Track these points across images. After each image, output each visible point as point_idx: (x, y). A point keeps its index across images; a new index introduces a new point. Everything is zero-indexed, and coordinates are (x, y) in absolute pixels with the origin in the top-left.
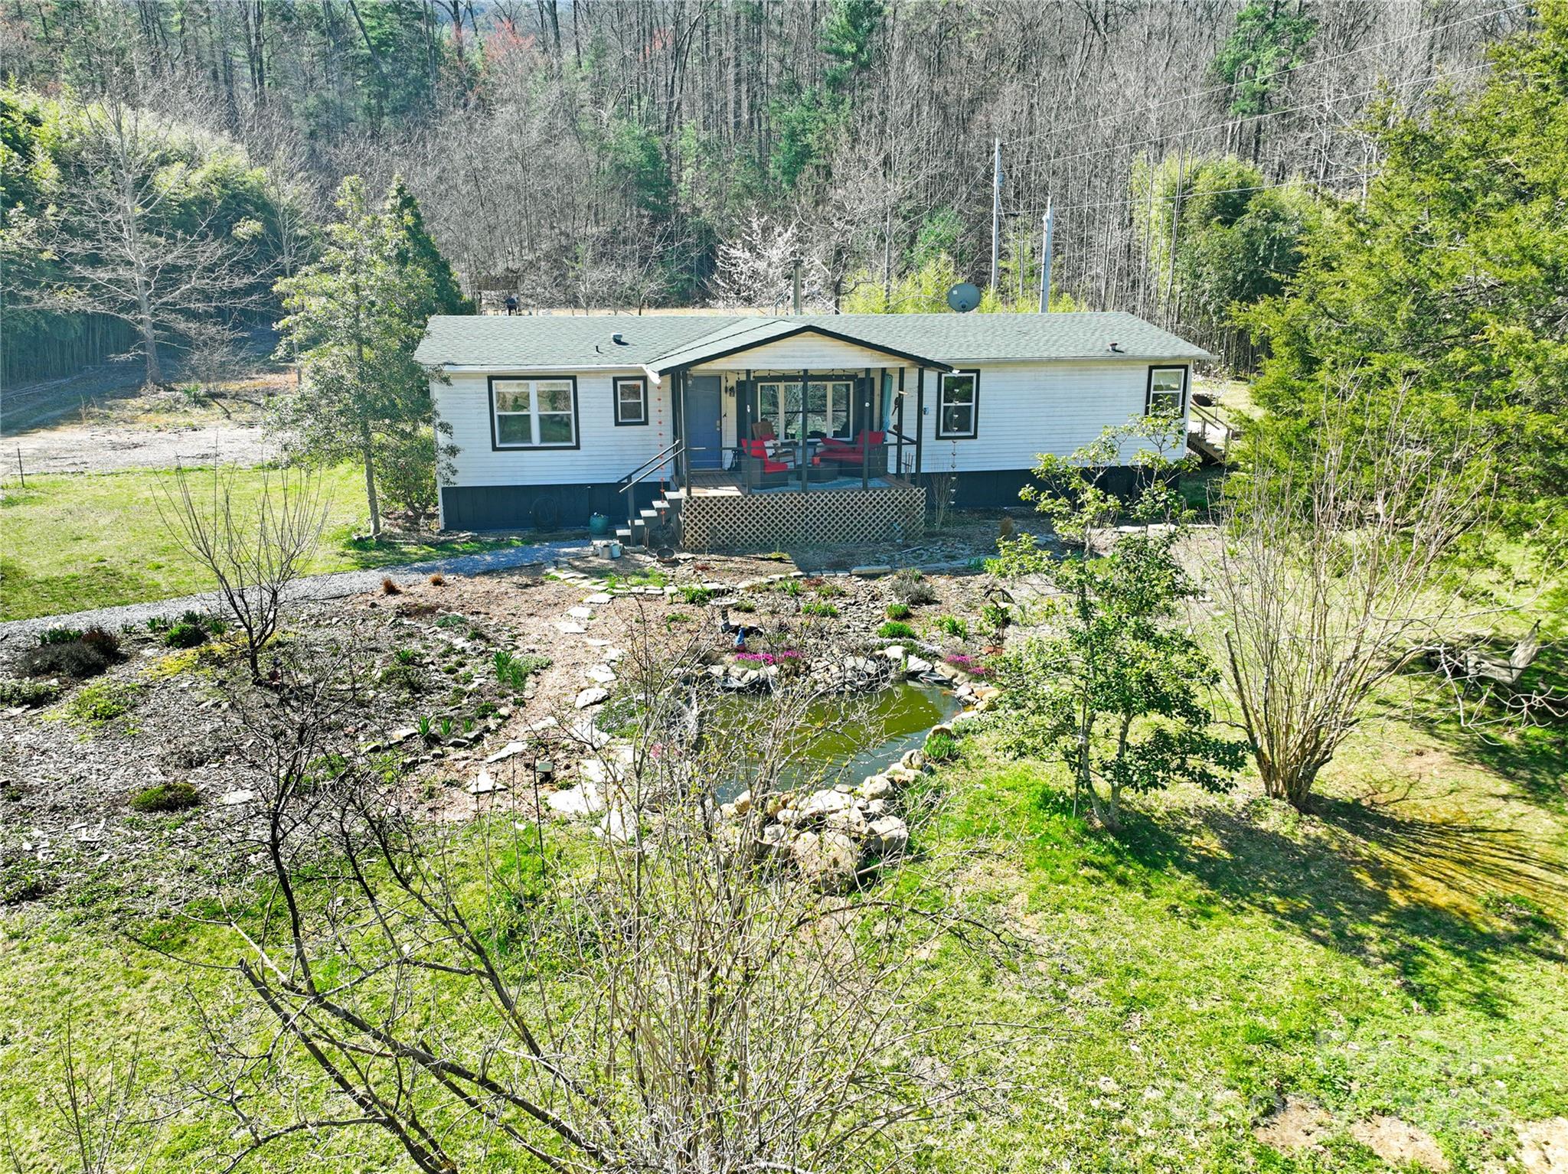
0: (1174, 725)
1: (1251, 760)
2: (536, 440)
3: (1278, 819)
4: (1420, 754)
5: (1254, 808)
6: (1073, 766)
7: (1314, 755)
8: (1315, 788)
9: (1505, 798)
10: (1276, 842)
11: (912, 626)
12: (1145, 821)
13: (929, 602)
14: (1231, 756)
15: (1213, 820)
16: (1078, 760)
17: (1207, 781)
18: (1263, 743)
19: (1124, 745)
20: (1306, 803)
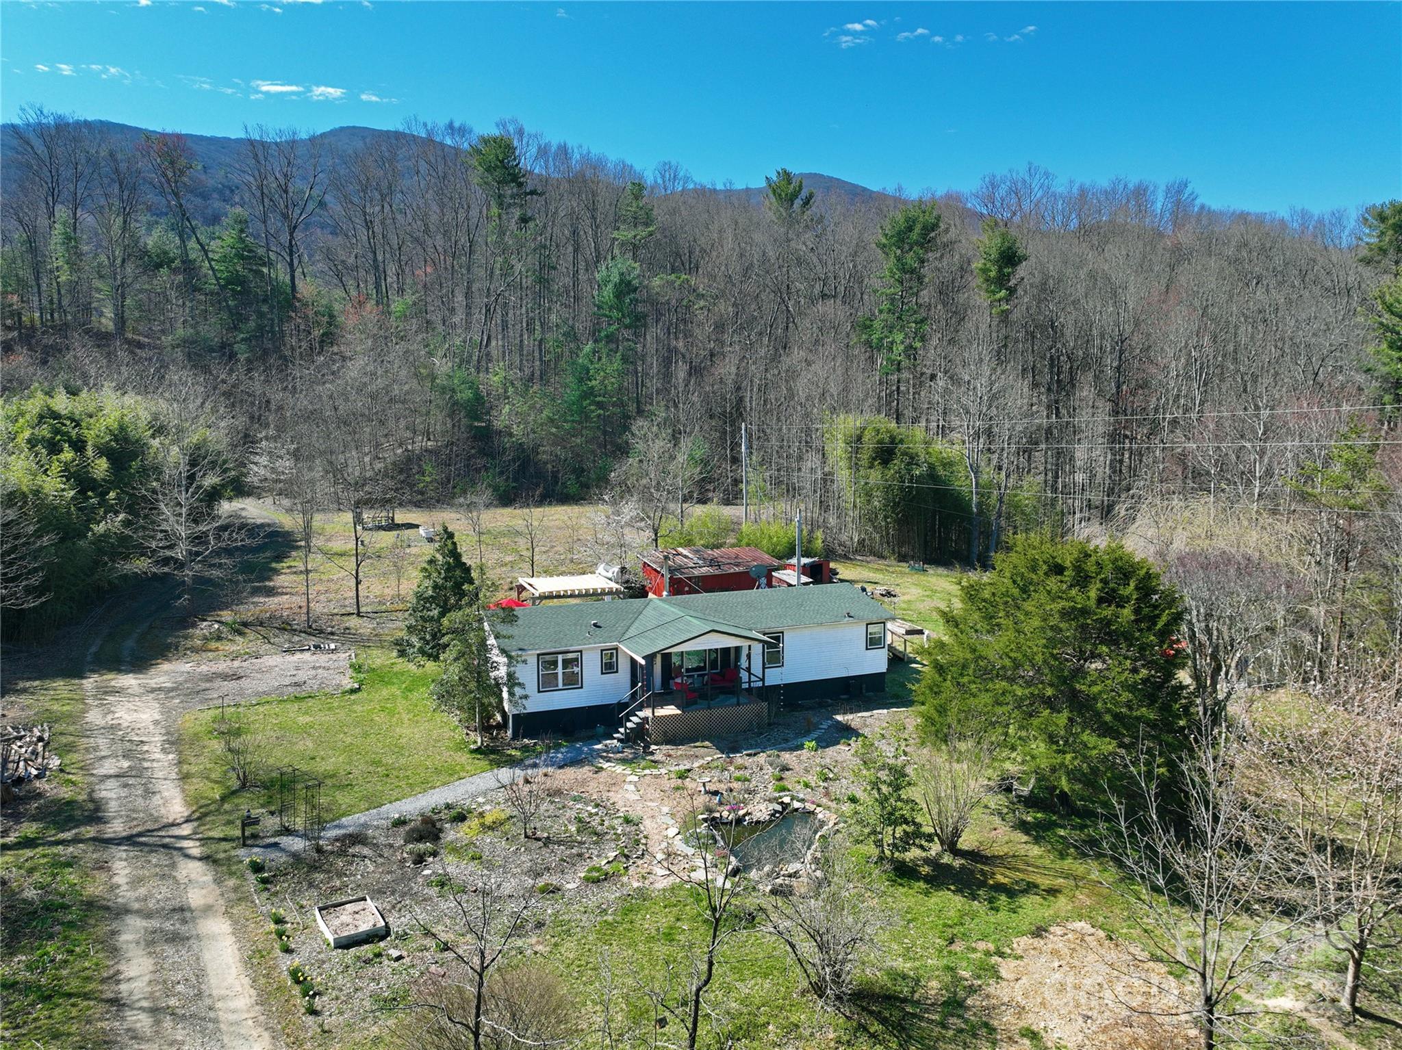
0: (910, 829)
1: (936, 839)
2: (560, 686)
3: (947, 859)
4: (995, 829)
5: (939, 855)
6: (877, 846)
7: (956, 833)
8: (959, 846)
9: (1025, 843)
10: (948, 867)
11: (785, 783)
12: (903, 863)
13: (788, 770)
14: (929, 838)
15: (927, 861)
16: (879, 844)
17: (922, 847)
18: (939, 831)
19: (894, 838)
20: (957, 853)
